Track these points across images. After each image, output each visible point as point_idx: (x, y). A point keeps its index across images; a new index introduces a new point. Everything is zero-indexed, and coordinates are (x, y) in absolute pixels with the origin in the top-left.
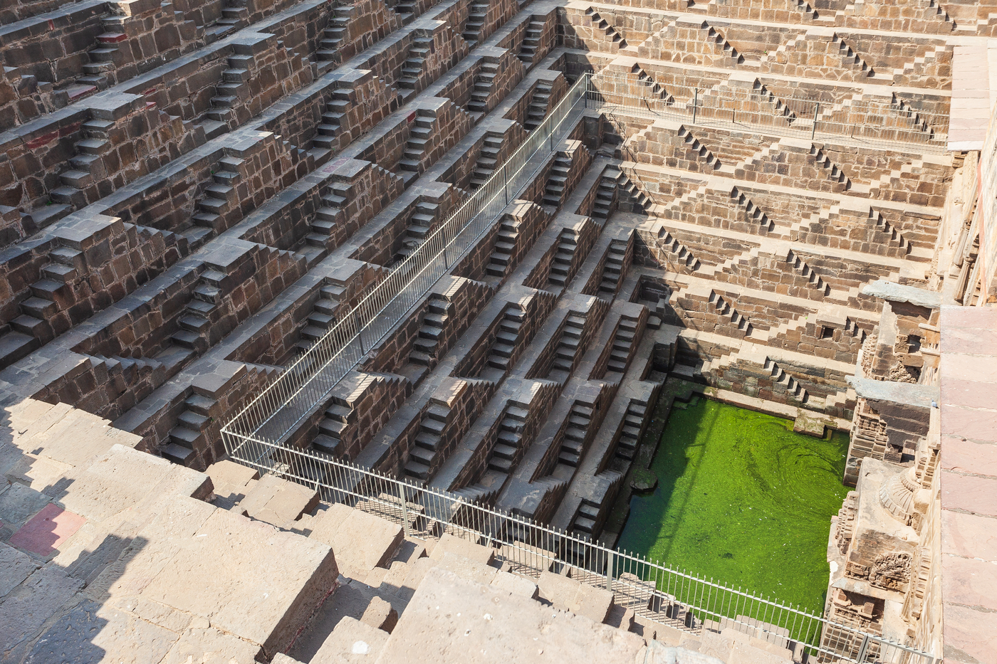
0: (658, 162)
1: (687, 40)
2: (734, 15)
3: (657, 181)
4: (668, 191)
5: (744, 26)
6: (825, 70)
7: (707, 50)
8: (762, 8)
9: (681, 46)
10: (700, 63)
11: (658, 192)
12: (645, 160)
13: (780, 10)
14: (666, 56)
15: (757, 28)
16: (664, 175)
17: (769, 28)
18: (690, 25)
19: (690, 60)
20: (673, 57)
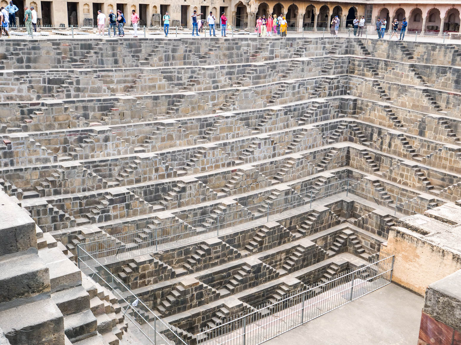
0: (373, 232)
1: (405, 173)
2: (434, 166)
3: (369, 241)
4: (374, 248)
5: (436, 171)
7: (414, 180)
8: (448, 164)
9: (402, 176)
10: (410, 186)
11: (369, 247)
12: (367, 229)
13: (457, 167)
14: (395, 180)
15: (442, 173)
16: (373, 238)
17: (448, 175)
18: (407, 166)
19: (405, 184)
20: (398, 181)
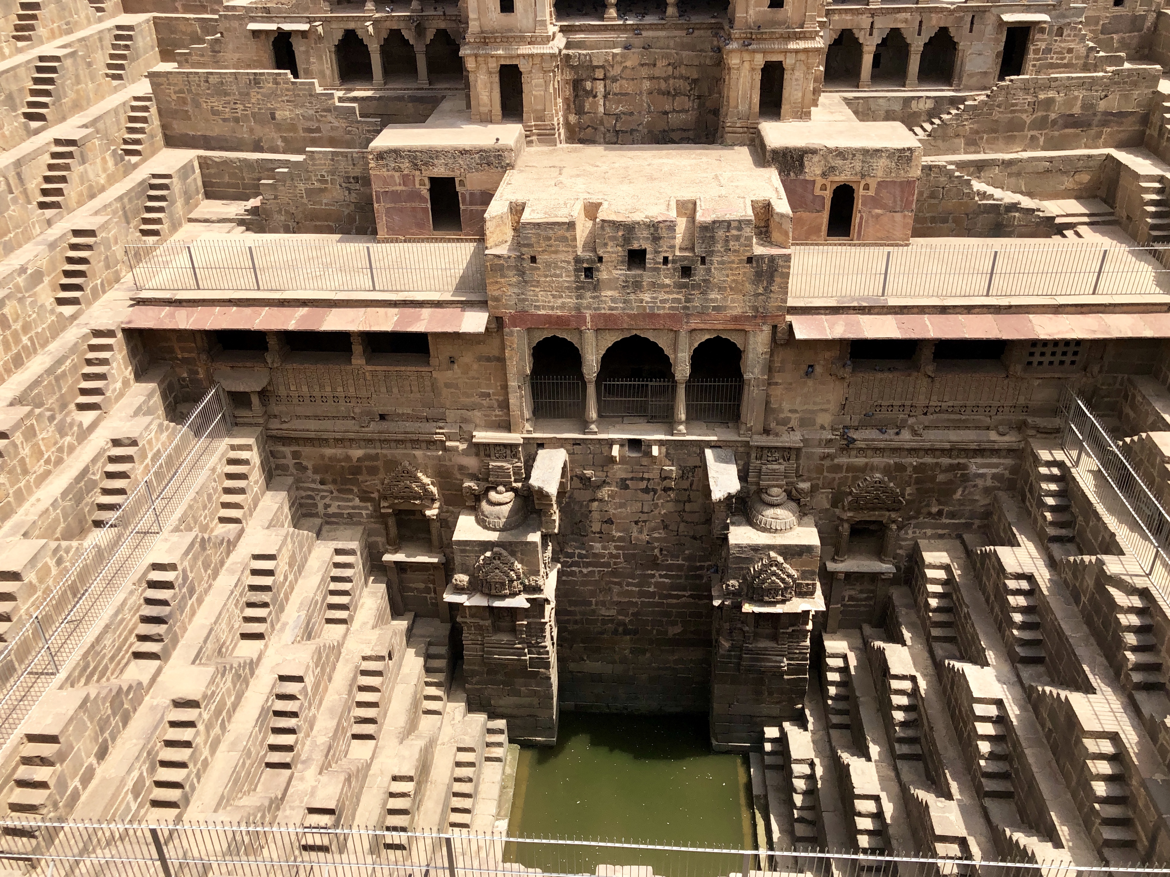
6: (48, 462)
